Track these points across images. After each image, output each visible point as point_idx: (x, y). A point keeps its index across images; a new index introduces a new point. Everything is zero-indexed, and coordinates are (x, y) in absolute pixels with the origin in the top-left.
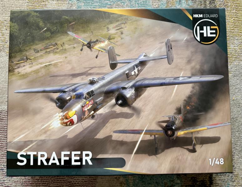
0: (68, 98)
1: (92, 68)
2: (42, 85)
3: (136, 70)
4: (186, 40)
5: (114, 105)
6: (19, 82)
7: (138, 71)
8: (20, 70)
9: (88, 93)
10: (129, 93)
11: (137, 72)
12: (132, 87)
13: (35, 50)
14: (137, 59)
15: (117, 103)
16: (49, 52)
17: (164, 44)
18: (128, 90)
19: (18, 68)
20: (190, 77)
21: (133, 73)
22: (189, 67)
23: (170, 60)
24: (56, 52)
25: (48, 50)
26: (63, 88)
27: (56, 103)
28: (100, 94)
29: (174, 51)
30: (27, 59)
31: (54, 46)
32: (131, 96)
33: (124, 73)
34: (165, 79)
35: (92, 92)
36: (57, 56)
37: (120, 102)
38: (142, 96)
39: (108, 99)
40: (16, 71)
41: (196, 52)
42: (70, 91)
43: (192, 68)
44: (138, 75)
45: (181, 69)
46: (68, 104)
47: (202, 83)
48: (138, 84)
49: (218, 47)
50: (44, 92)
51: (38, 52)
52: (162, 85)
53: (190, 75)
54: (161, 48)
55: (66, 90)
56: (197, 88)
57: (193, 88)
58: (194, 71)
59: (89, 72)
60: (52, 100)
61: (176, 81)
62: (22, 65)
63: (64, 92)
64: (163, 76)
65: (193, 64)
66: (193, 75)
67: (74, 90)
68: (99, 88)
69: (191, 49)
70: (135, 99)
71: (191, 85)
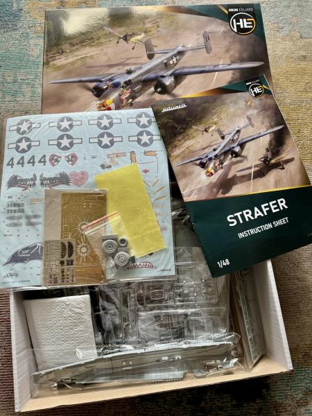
0: (104, 87)
1: (128, 59)
2: (79, 75)
3: (174, 60)
4: (223, 32)
5: (153, 93)
6: (55, 74)
7: (177, 60)
8: (55, 62)
9: (125, 83)
10: (168, 81)
11: (175, 61)
12: (171, 75)
13: (70, 44)
14: (174, 49)
15: (156, 91)
16: (85, 46)
17: (201, 35)
18: (167, 78)
19: (54, 60)
20: (229, 65)
21: (171, 62)
22: (227, 55)
23: (208, 50)
24: (92, 46)
25: (84, 44)
26: (99, 78)
27: (93, 92)
28: (138, 82)
29: (211, 42)
30: (63, 52)
31: (90, 40)
32: (170, 84)
33: (162, 62)
34: (204, 67)
35: (130, 81)
36: (93, 49)
37: (159, 90)
38: (182, 83)
39: (147, 87)
40: (51, 63)
41: (234, 42)
42: (107, 80)
43: (231, 57)
44: (176, 64)
45: (220, 58)
46: (105, 93)
47: (242, 70)
48: (177, 72)
49: (256, 37)
50: (80, 81)
51: (74, 45)
52: (202, 72)
53: (229, 63)
54: (198, 39)
55: (103, 80)
56: (237, 74)
57: (234, 74)
58: (233, 59)
59: (126, 62)
60: (89, 89)
61: (216, 69)
62: (57, 57)
63: (101, 81)
64: (202, 65)
65: (231, 53)
66: (233, 62)
67: (111, 80)
68: (137, 77)
69: (229, 39)
70: (175, 87)
71: (231, 72)
